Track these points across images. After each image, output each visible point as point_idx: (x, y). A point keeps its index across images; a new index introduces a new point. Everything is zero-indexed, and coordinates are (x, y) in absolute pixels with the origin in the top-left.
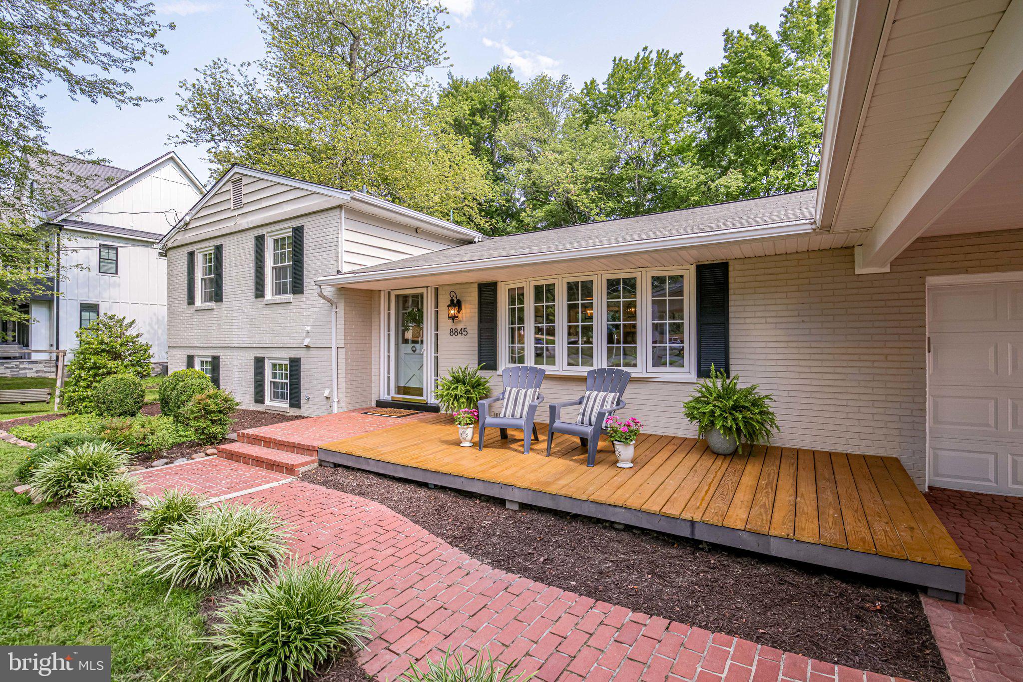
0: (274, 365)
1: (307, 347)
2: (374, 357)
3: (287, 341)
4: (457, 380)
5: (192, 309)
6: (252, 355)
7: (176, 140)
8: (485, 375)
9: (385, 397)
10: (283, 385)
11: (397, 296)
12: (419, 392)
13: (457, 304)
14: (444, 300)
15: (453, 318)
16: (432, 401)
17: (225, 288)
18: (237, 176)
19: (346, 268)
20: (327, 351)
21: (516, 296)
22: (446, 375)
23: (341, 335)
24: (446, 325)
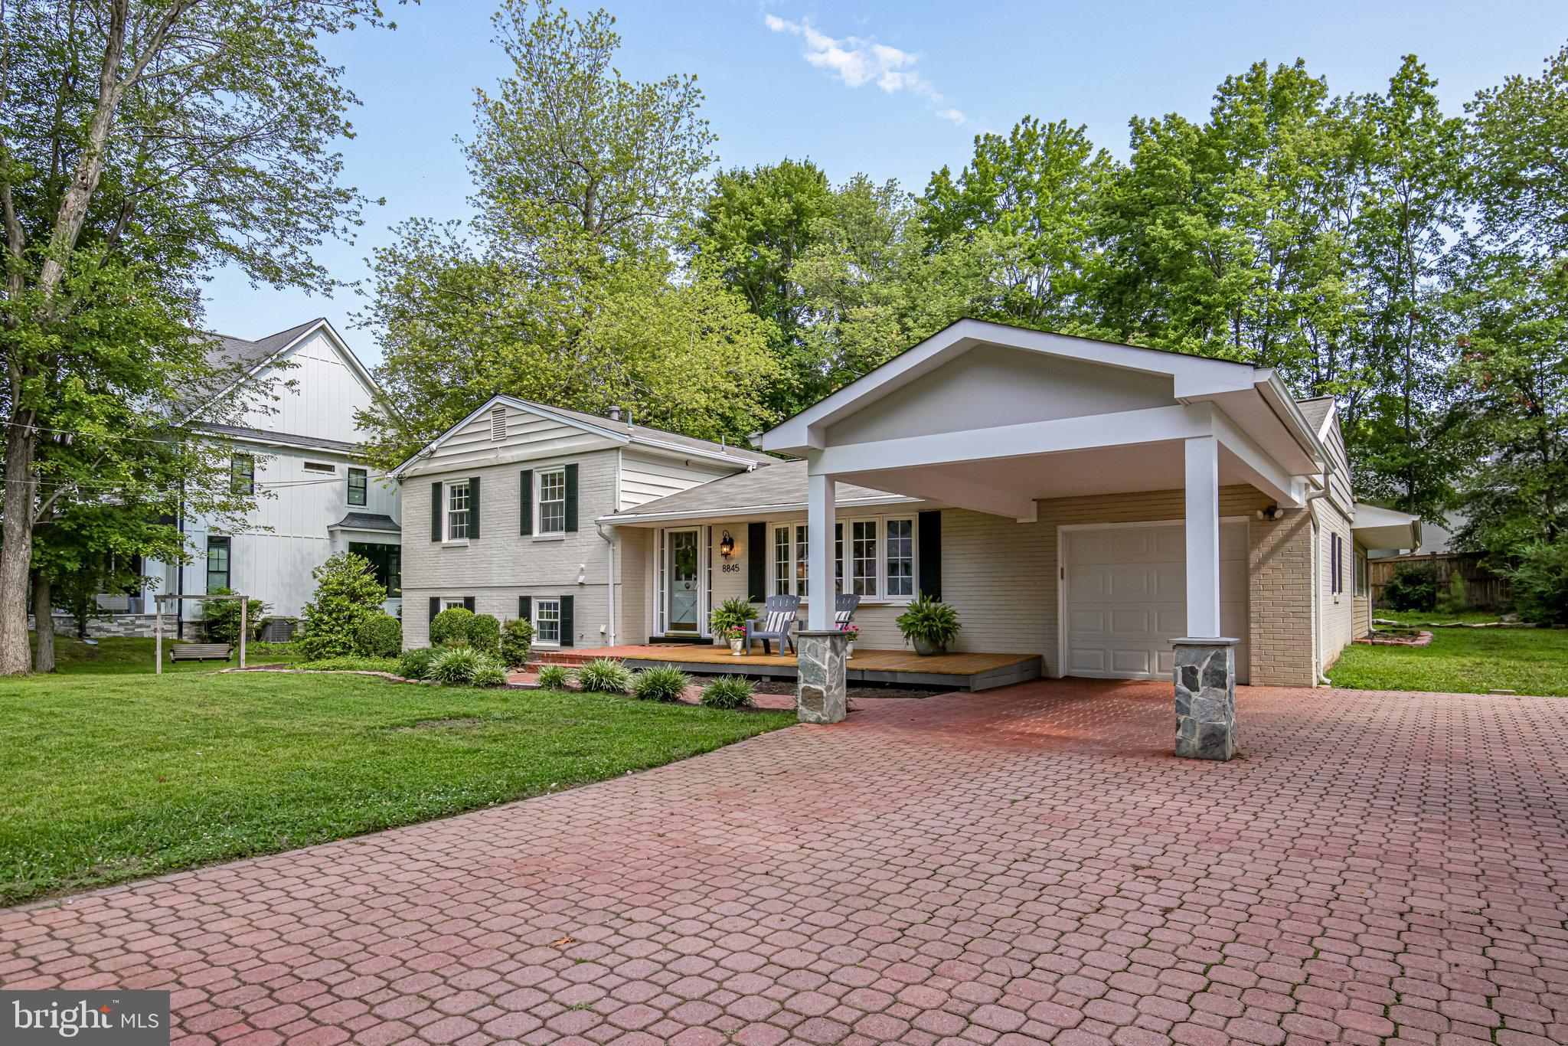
0: (541, 606)
1: (581, 584)
2: (647, 594)
3: (559, 579)
4: (729, 610)
5: (437, 546)
6: (515, 595)
7: (358, 320)
8: (754, 606)
9: (658, 634)
10: (552, 625)
11: (671, 534)
12: (693, 627)
13: (729, 542)
14: (718, 539)
15: (726, 555)
16: (705, 635)
17: (482, 524)
18: (498, 407)
19: (622, 508)
20: (603, 589)
21: (782, 536)
22: (719, 606)
23: (618, 572)
24: (718, 562)
